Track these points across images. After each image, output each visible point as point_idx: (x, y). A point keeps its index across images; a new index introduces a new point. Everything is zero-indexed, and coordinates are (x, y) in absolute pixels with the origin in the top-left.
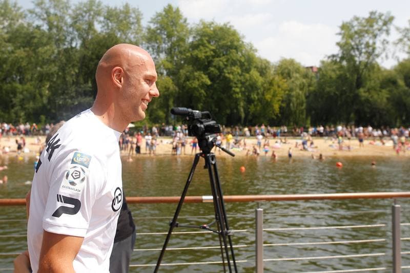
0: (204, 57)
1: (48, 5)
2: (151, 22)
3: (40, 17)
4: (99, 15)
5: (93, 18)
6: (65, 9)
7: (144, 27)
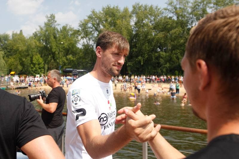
1: (175, 3)
3: (171, 11)
5: (205, 6)
6: (186, 3)
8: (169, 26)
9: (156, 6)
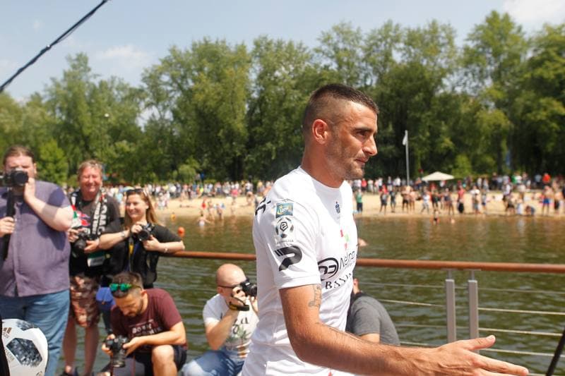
1: (335, 40)
2: (468, 40)
3: (327, 55)
4: (397, 41)
5: (390, 46)
6: (355, 41)
7: (459, 48)
9: (299, 43)
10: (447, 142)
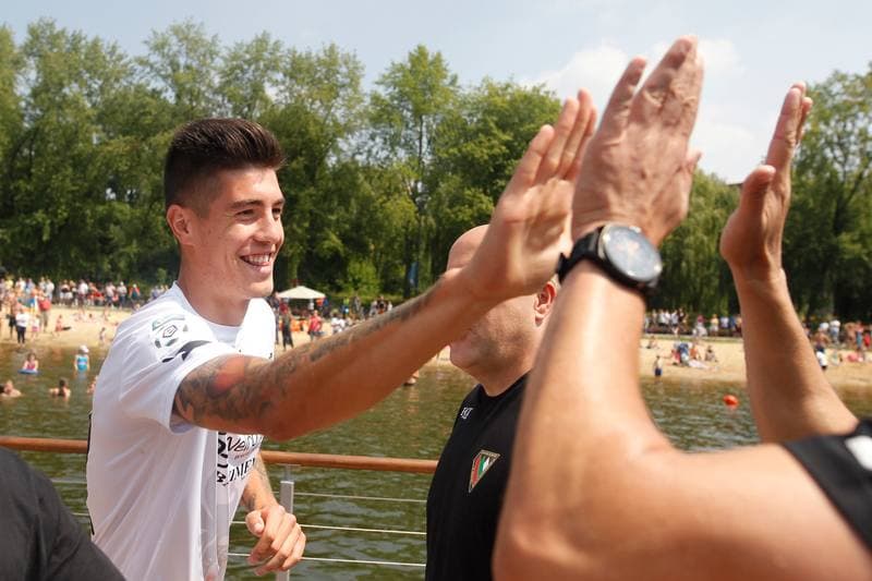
0: (486, 157)
1: (175, 48)
2: (379, 83)
3: (158, 71)
4: (275, 68)
5: (263, 77)
6: (208, 56)
8: (148, 120)
9: (111, 45)
10: (334, 241)
